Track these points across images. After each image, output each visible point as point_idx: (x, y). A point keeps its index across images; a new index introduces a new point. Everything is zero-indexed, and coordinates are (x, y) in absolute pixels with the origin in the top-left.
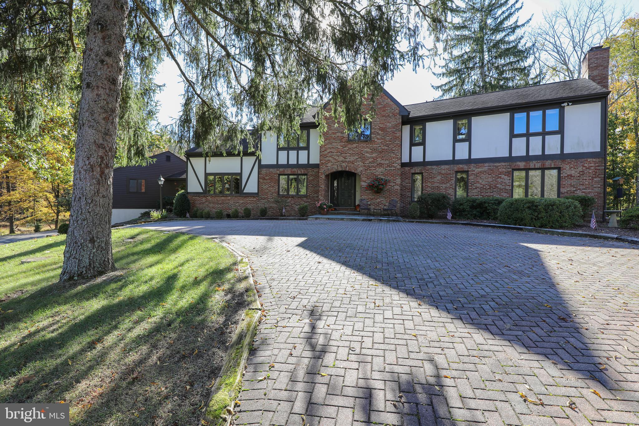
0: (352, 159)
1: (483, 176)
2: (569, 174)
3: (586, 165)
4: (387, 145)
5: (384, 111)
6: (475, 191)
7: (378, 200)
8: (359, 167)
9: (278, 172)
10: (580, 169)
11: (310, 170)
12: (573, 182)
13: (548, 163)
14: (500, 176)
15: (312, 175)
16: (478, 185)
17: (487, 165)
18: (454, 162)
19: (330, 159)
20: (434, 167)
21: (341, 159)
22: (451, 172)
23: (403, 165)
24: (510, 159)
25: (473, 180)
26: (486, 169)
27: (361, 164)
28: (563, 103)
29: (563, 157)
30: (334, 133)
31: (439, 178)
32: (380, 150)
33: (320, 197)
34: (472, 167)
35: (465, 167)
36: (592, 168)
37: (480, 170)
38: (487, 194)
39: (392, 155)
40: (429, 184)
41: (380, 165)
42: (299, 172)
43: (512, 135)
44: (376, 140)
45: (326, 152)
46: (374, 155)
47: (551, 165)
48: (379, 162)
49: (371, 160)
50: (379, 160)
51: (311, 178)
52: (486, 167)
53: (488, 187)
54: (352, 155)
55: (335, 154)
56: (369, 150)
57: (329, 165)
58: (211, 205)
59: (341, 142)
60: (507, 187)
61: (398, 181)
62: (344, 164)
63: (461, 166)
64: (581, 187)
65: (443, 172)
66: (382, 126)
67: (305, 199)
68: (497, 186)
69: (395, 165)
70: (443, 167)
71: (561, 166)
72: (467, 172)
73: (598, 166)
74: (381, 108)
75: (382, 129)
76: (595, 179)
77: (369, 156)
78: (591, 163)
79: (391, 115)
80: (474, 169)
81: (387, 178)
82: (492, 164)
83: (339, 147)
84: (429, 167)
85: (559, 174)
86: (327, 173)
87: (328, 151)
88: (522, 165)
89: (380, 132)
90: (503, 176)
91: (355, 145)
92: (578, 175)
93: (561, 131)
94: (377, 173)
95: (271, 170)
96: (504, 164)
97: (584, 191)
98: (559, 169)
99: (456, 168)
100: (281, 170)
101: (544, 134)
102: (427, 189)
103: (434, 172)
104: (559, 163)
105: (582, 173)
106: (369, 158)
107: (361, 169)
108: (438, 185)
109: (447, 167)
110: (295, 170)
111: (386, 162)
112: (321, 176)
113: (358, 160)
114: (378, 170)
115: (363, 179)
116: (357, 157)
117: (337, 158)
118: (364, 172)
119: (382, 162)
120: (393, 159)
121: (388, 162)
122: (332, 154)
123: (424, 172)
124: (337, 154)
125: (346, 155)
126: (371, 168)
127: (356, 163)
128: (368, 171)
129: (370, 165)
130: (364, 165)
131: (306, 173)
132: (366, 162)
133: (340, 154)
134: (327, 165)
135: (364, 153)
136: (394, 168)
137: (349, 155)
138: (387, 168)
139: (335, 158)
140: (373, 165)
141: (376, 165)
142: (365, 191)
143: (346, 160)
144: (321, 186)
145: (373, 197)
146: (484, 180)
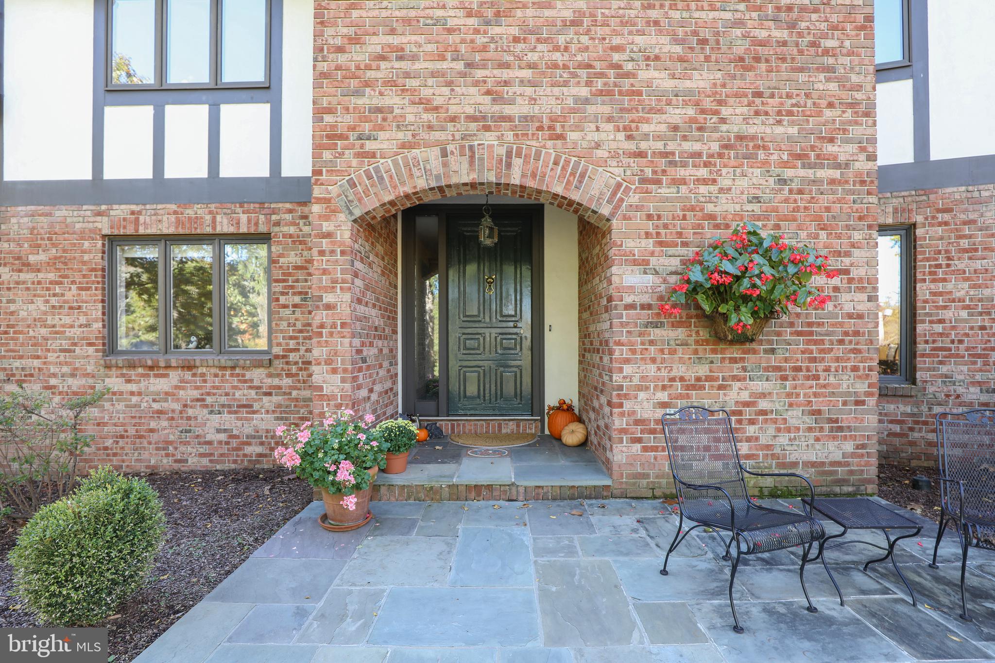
0: (548, 101)
7: (736, 394)
8: (597, 164)
9: (105, 225)
11: (283, 212)
19: (392, 99)
20: (988, 191)
21: (470, 101)
32: (740, 48)
33: (319, 375)
39: (821, 83)
42: (224, 226)
45: (358, 56)
46: (701, 81)
48: (734, 128)
49: (677, 114)
50: (735, 112)
54: (543, 74)
55: (419, 65)
56: (662, 45)
57: (385, 142)
62: (490, 138)
77: (669, 84)
83: (456, 20)
84: (956, 192)
86: (371, 203)
87: (376, 43)
94: (724, 206)
95: (62, 212)
100: (121, 211)
106: (668, 99)
107: (615, 173)
110: (198, 210)
111: (779, 130)
112: (327, 226)
113: (591, 109)
114: (725, 182)
115: (630, 244)
116: (584, 92)
117: (439, 94)
118: (634, 199)
119: (756, 128)
120: (828, 113)
121: (793, 130)
122: (404, 65)
123: (919, 219)
124: (444, 65)
125: (506, 74)
126: (682, 172)
127: (573, 136)
128: (665, 191)
129: (672, 146)
130: (631, 146)
131: (263, 229)
132: (645, 128)
133: (460, 66)
134: (370, 146)
135: (629, 66)
136: (836, 174)
137: (527, 74)
138: (789, 173)
139: (426, 92)
140: (697, 147)
141: (715, 147)
142: (656, 333)
143: (508, 110)
144: (328, 298)
145: (703, 370)
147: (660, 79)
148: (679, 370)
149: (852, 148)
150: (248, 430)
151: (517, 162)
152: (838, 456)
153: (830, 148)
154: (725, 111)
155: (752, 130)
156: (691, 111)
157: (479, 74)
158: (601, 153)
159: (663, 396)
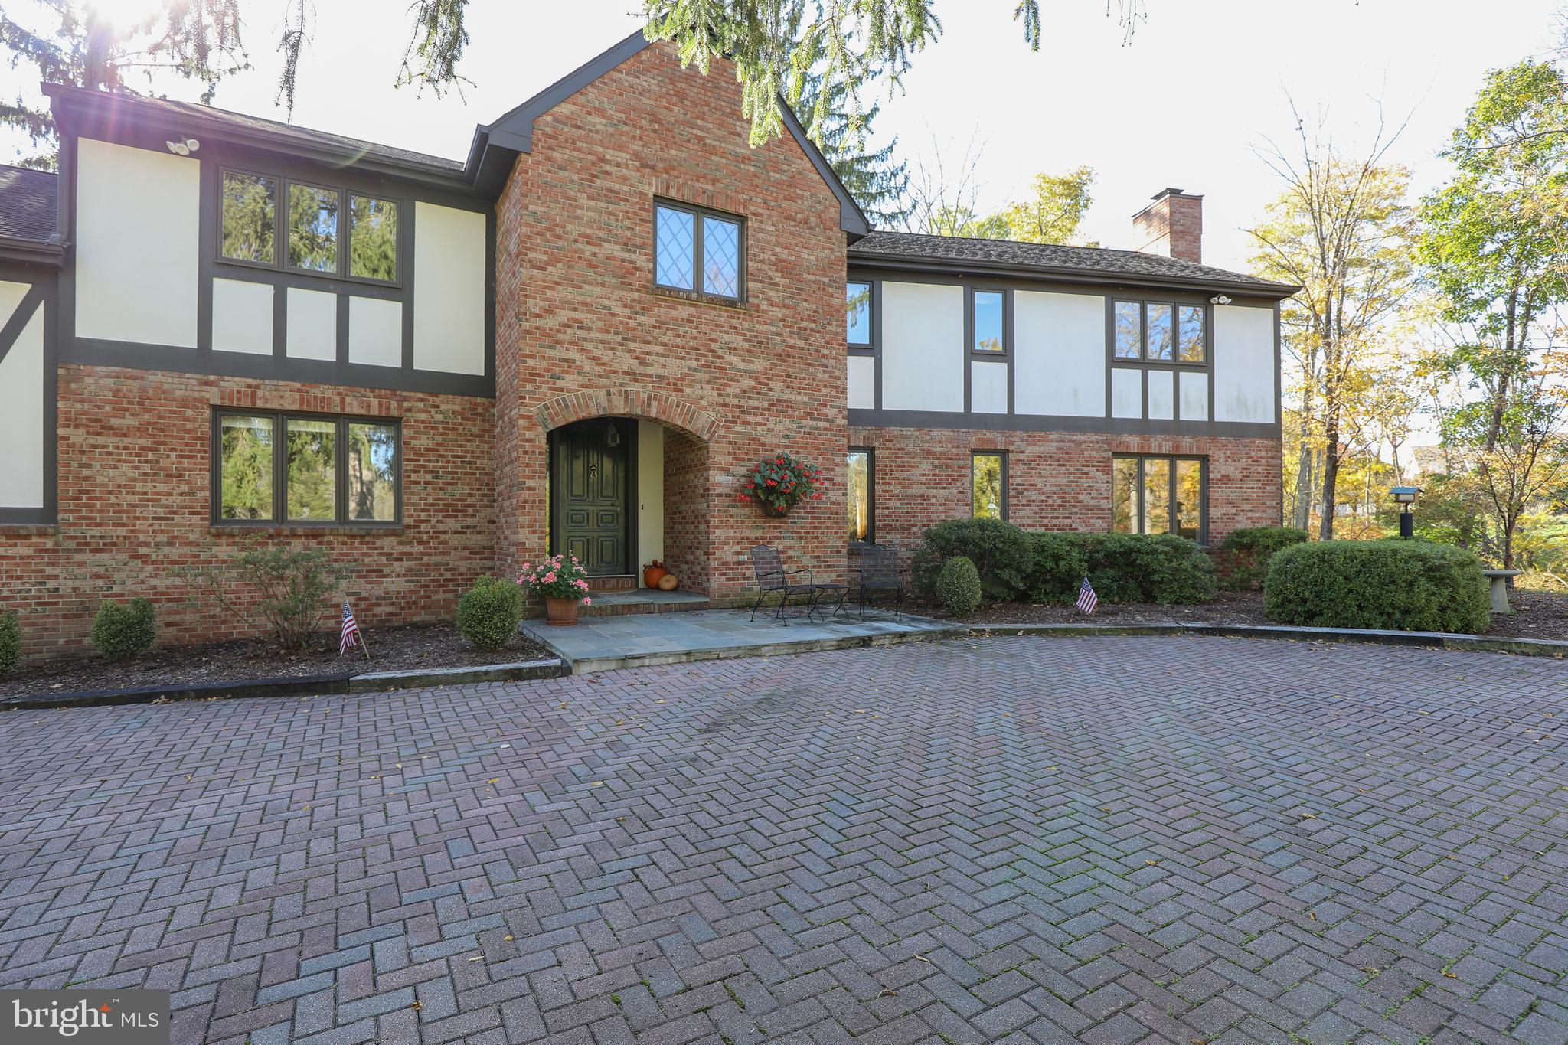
0: (674, 368)
1: (1046, 469)
2: (1223, 473)
3: (1253, 453)
4: (804, 334)
5: (792, 199)
6: (1026, 512)
7: (776, 547)
8: (701, 409)
9: (213, 396)
10: (1243, 462)
11: (415, 400)
12: (1231, 494)
13: (1187, 443)
14: (1086, 469)
15: (429, 427)
16: (1033, 495)
17: (1053, 436)
18: (969, 419)
19: (574, 354)
20: (910, 431)
21: (625, 361)
22: (961, 451)
23: (856, 417)
24: (1107, 425)
25: (1019, 480)
26: (1052, 447)
27: (707, 391)
28: (1211, 295)
29: (1211, 429)
30: (589, 240)
31: (925, 467)
32: (780, 348)
34: (1018, 440)
35: (1000, 440)
36: (1263, 461)
37: (1037, 449)
38: (1056, 522)
39: (820, 374)
40: (896, 489)
41: (781, 406)
43: (1112, 361)
44: (764, 305)
45: (551, 322)
46: (759, 365)
47: (1191, 449)
48: (775, 395)
49: (746, 383)
50: (776, 385)
51: (424, 441)
52: (1052, 442)
53: (1059, 502)
54: (670, 350)
55: (594, 335)
56: (738, 341)
57: (570, 382)
59: (626, 284)
60: (1101, 503)
61: (841, 473)
62: (637, 387)
63: (988, 435)
64: (1246, 507)
65: (938, 449)
66: (784, 254)
67: (389, 543)
68: (1081, 497)
69: (831, 412)
70: (936, 433)
71: (1210, 453)
72: (1004, 454)
73: (1272, 458)
74: (777, 184)
75: (785, 268)
76: (1268, 488)
77: (742, 365)
78: (1262, 449)
79: (813, 220)
80: (1023, 446)
81: (808, 460)
82: (1067, 436)
83: (617, 308)
84: (895, 430)
85: (1205, 471)
86: (559, 421)
87: (564, 315)
88: (1133, 442)
89: (778, 278)
90: (1092, 471)
92: (1240, 477)
93: (1207, 366)
94: (770, 439)
95: (155, 378)
96: (1094, 437)
97: (1250, 514)
98: (1205, 460)
99: (974, 439)
100: (234, 383)
101: (1176, 366)
102: (891, 504)
103: (910, 446)
104: (1205, 446)
105: (1247, 473)
106: (741, 373)
107: (711, 415)
108: (923, 490)
109: (948, 433)
110: (327, 391)
111: (799, 398)
112: (528, 435)
113: (698, 375)
114: (771, 426)
115: (719, 458)
116: (694, 364)
117: (607, 356)
118: (721, 431)
119: (787, 396)
120: (824, 391)
121: (806, 399)
122: (583, 333)
124: (609, 337)
125: (648, 348)
126: (748, 418)
127: (688, 390)
128: (739, 428)
129: (743, 402)
130: (720, 400)
132: (728, 390)
133: (619, 338)
134: (559, 383)
135: (720, 352)
136: (827, 425)
137: (660, 349)
138: (804, 422)
139: (597, 353)
140: (756, 404)
141: (766, 404)
142: (734, 511)
143: (649, 370)
145: (759, 533)
146: (1048, 481)
147: (737, 361)
148: (746, 533)
149: (835, 411)
151: (654, 403)
153: (825, 411)
154: (772, 385)
155: (785, 397)
156: (753, 383)
157: (632, 345)
158: (703, 403)
159: (737, 548)
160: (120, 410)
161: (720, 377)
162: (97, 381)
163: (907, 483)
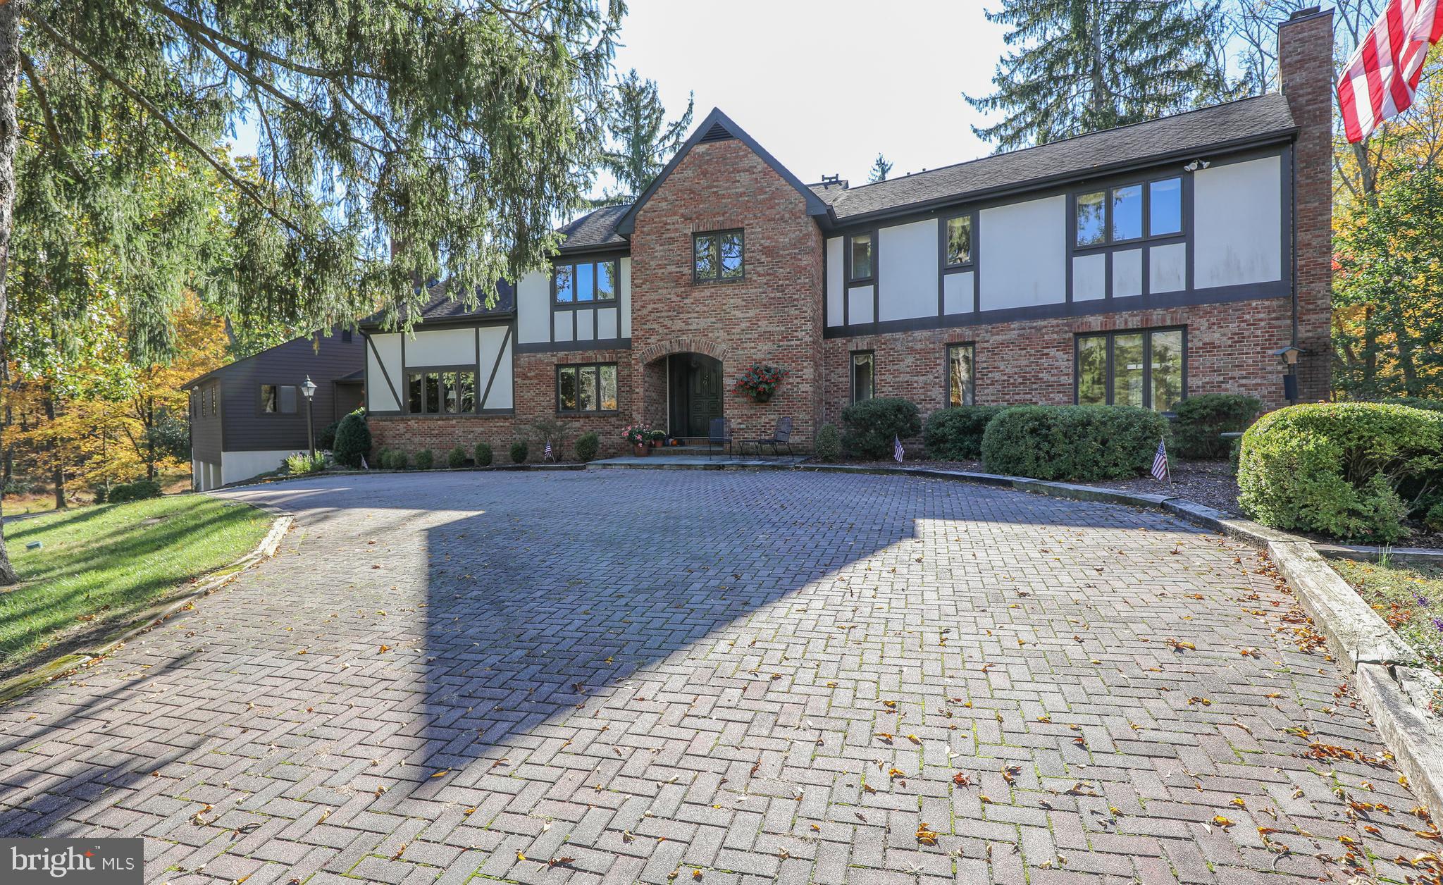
0: (703, 324)
1: (1008, 354)
2: (1207, 340)
3: (1247, 317)
4: (782, 288)
5: (772, 208)
6: (990, 390)
7: (764, 420)
8: (718, 345)
9: (555, 360)
10: (1234, 327)
11: (621, 353)
12: (1218, 360)
13: (1157, 316)
14: (1046, 351)
16: (997, 376)
17: (1015, 325)
18: (942, 321)
19: (655, 326)
20: (899, 335)
21: (679, 325)
22: (937, 346)
23: (830, 333)
24: (1070, 309)
25: (985, 365)
26: (1013, 335)
27: (722, 334)
28: (1188, 162)
29: (1192, 298)
30: (660, 267)
31: (909, 360)
32: (764, 301)
33: (634, 415)
34: (983, 332)
35: (966, 333)
36: (1262, 324)
37: (1000, 338)
38: (1017, 397)
39: (793, 312)
40: (889, 378)
41: (766, 336)
42: (600, 359)
43: (1074, 249)
44: (755, 277)
45: (645, 312)
46: (751, 314)
47: (1164, 320)
48: (762, 329)
49: (744, 325)
50: (763, 323)
51: (626, 372)
52: (1013, 331)
53: (1020, 380)
54: (701, 315)
55: (663, 314)
56: (740, 302)
57: (653, 339)
58: (417, 440)
59: (678, 285)
60: (1064, 379)
61: (809, 373)
62: (685, 337)
63: (958, 330)
64: (1237, 373)
65: (919, 346)
66: (767, 243)
67: (613, 420)
68: (1041, 375)
69: (800, 334)
70: (918, 334)
71: (1189, 322)
72: (974, 345)
73: (1277, 319)
74: (764, 200)
75: (768, 251)
76: (1270, 352)
77: (741, 315)
78: (1260, 310)
79: (787, 216)
80: (988, 336)
81: (783, 366)
82: (1027, 324)
83: (674, 298)
84: (888, 336)
85: (1185, 341)
86: (649, 360)
87: (650, 307)
88: (1095, 322)
89: (764, 258)
90: (1053, 352)
91: (707, 293)
92: (1230, 342)
93: (1186, 236)
94: (759, 356)
95: (539, 355)
96: (1054, 322)
97: (1244, 381)
98: (1184, 330)
99: (947, 335)
100: (561, 354)
101: (1146, 242)
102: (884, 389)
103: (899, 347)
104: (1182, 315)
105: (1238, 338)
106: (741, 320)
107: (724, 346)
108: (907, 378)
109: (926, 333)
110: (590, 353)
111: (778, 329)
112: (636, 367)
113: (716, 325)
114: (759, 348)
115: (728, 370)
116: (714, 320)
117: (669, 323)
118: (730, 355)
119: (770, 328)
120: (795, 322)
121: (783, 329)
122: (658, 314)
123: (875, 347)
124: (670, 314)
125: (690, 315)
126: (745, 345)
127: (710, 335)
128: (740, 352)
129: (742, 337)
130: (729, 337)
131: (615, 360)
132: (733, 331)
133: (675, 313)
134: (649, 341)
135: (728, 310)
136: (798, 343)
137: (696, 315)
138: (781, 343)
139: (665, 323)
140: (750, 336)
141: (756, 336)
142: (737, 400)
143: (690, 327)
144: (637, 390)
145: (752, 412)
146: (1011, 364)
147: (739, 314)
148: (745, 412)
149: (804, 333)
150: (610, 442)
151: (693, 344)
152: (799, 441)
153: (795, 334)
154: (760, 323)
155: (768, 329)
156: (748, 324)
157: (681, 316)
158: (719, 340)
159: (740, 421)
160: (530, 370)
161: (728, 325)
162: (525, 358)
163: (896, 373)
